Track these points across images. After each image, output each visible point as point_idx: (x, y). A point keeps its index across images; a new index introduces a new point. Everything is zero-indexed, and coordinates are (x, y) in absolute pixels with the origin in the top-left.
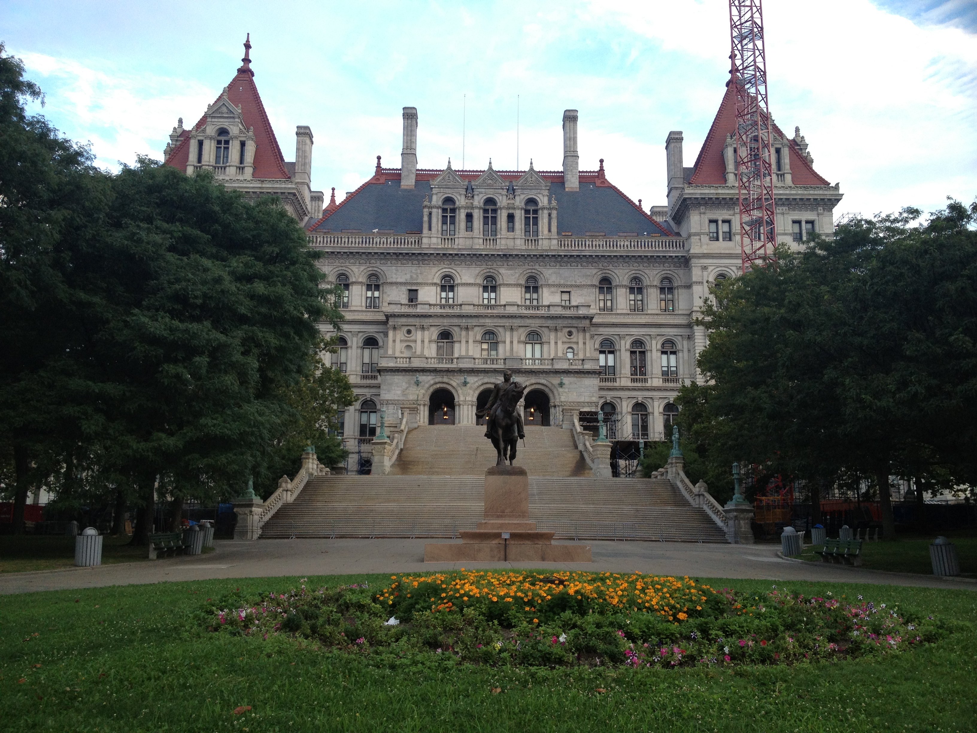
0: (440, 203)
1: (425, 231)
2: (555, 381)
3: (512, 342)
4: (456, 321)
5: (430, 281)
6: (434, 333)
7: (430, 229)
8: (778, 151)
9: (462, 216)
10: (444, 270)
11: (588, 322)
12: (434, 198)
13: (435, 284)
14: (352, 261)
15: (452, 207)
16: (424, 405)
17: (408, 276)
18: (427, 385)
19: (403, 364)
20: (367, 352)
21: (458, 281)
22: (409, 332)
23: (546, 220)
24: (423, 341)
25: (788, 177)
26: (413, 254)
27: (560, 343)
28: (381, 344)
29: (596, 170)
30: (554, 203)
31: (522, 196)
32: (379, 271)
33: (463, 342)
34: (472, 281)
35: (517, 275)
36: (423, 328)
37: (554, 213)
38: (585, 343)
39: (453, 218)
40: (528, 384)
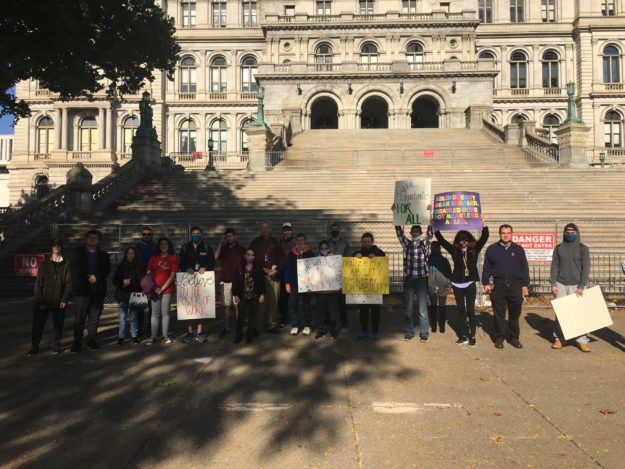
2: (446, 86)
3: (393, 53)
4: (334, 32)
6: (313, 46)
11: (472, 29)
16: (306, 115)
18: (309, 95)
19: (281, 71)
20: (245, 71)
22: (287, 45)
24: (302, 55)
27: (443, 53)
28: (259, 62)
33: (343, 55)
36: (301, 41)
38: (469, 52)
40: (416, 90)
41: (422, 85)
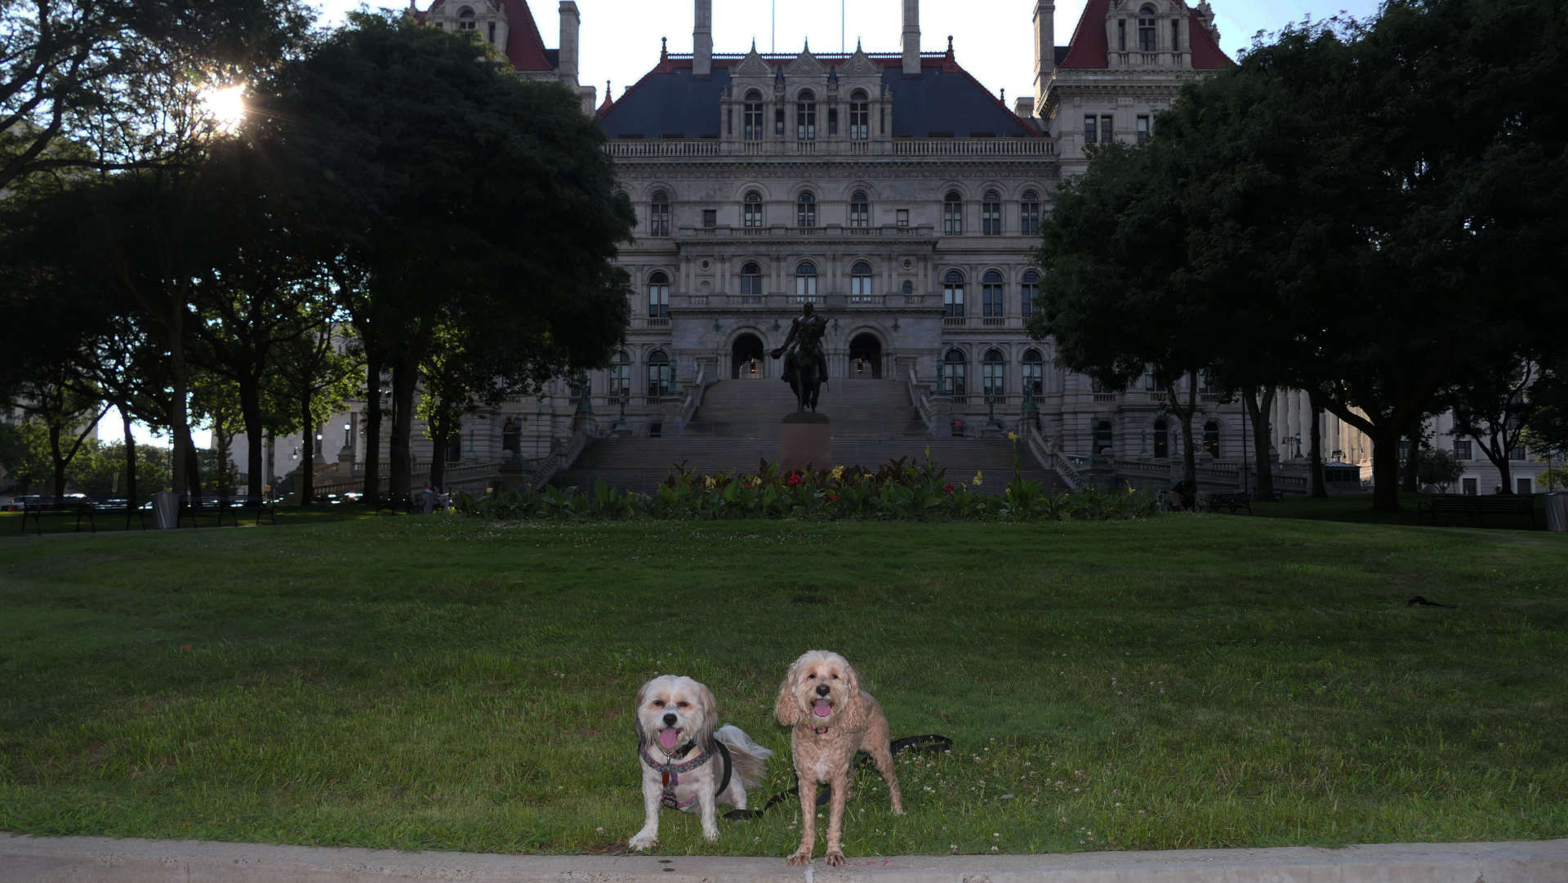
0: (742, 98)
1: (724, 134)
2: (889, 323)
3: (834, 275)
4: (763, 249)
5: (731, 200)
6: (738, 266)
7: (730, 132)
8: (1175, 24)
9: (770, 113)
10: (749, 185)
11: (930, 248)
12: (735, 91)
13: (737, 203)
14: (633, 175)
15: (758, 102)
16: (726, 355)
17: (703, 193)
18: (729, 331)
19: (697, 304)
20: (654, 291)
21: (766, 197)
22: (706, 264)
23: (878, 117)
24: (723, 276)
25: (1187, 58)
26: (709, 164)
27: (894, 275)
28: (671, 279)
29: (943, 51)
30: (888, 95)
31: (847, 87)
32: (668, 187)
33: (774, 275)
34: (784, 198)
35: (842, 188)
36: (723, 259)
37: (888, 108)
38: (926, 276)
39: (759, 118)
40: (853, 327)
41: (860, 322)
